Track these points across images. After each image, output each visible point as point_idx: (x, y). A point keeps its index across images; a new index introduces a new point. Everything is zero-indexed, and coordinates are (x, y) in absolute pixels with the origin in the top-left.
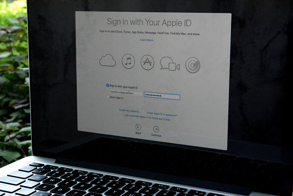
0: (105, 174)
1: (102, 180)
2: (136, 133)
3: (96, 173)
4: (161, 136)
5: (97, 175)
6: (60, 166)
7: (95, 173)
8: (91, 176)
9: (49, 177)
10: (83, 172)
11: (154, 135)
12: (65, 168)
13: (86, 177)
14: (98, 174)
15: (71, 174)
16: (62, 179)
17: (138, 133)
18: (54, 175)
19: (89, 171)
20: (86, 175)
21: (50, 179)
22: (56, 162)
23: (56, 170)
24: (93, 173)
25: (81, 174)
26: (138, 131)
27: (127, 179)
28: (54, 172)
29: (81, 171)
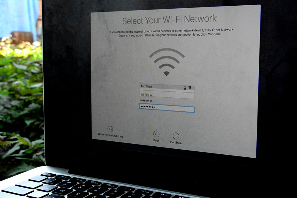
0: (119, 184)
1: (116, 191)
2: (154, 140)
3: (111, 184)
4: (181, 143)
5: (111, 186)
6: (72, 176)
7: (109, 184)
8: (105, 186)
9: (59, 187)
10: (97, 182)
11: (173, 143)
12: (78, 178)
13: (100, 188)
14: (113, 185)
15: (83, 184)
16: (73, 190)
17: (156, 141)
18: (65, 185)
19: (103, 182)
20: (99, 186)
21: (60, 189)
22: (69, 173)
23: (68, 180)
24: (107, 184)
25: (94, 184)
26: (156, 139)
27: (144, 190)
28: (66, 182)
29: (94, 181)
